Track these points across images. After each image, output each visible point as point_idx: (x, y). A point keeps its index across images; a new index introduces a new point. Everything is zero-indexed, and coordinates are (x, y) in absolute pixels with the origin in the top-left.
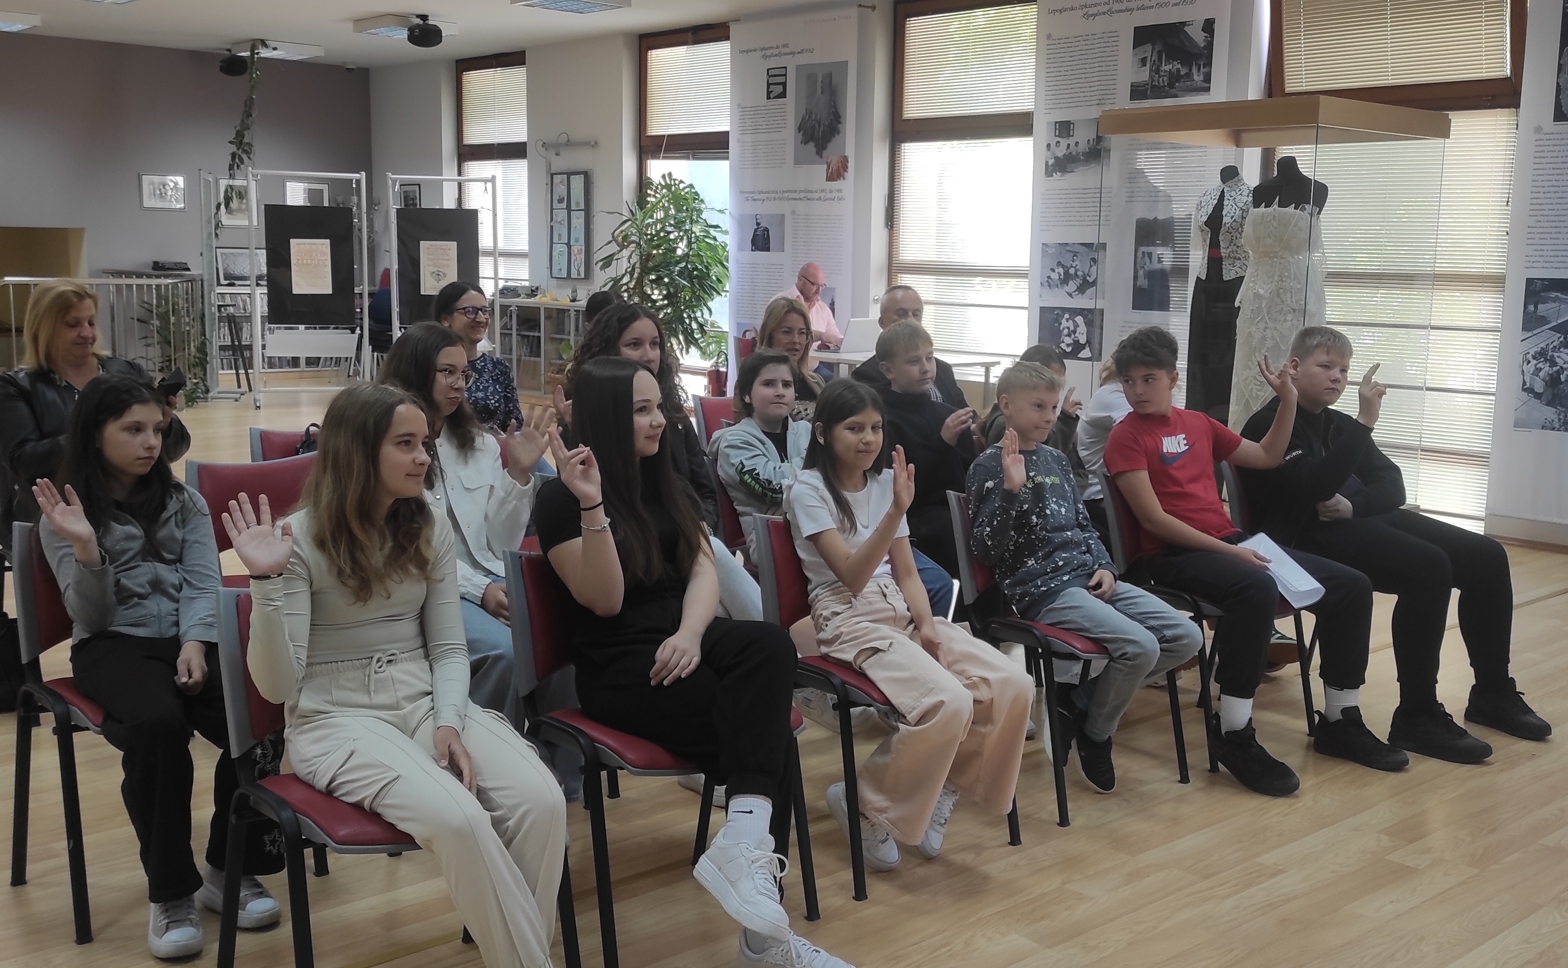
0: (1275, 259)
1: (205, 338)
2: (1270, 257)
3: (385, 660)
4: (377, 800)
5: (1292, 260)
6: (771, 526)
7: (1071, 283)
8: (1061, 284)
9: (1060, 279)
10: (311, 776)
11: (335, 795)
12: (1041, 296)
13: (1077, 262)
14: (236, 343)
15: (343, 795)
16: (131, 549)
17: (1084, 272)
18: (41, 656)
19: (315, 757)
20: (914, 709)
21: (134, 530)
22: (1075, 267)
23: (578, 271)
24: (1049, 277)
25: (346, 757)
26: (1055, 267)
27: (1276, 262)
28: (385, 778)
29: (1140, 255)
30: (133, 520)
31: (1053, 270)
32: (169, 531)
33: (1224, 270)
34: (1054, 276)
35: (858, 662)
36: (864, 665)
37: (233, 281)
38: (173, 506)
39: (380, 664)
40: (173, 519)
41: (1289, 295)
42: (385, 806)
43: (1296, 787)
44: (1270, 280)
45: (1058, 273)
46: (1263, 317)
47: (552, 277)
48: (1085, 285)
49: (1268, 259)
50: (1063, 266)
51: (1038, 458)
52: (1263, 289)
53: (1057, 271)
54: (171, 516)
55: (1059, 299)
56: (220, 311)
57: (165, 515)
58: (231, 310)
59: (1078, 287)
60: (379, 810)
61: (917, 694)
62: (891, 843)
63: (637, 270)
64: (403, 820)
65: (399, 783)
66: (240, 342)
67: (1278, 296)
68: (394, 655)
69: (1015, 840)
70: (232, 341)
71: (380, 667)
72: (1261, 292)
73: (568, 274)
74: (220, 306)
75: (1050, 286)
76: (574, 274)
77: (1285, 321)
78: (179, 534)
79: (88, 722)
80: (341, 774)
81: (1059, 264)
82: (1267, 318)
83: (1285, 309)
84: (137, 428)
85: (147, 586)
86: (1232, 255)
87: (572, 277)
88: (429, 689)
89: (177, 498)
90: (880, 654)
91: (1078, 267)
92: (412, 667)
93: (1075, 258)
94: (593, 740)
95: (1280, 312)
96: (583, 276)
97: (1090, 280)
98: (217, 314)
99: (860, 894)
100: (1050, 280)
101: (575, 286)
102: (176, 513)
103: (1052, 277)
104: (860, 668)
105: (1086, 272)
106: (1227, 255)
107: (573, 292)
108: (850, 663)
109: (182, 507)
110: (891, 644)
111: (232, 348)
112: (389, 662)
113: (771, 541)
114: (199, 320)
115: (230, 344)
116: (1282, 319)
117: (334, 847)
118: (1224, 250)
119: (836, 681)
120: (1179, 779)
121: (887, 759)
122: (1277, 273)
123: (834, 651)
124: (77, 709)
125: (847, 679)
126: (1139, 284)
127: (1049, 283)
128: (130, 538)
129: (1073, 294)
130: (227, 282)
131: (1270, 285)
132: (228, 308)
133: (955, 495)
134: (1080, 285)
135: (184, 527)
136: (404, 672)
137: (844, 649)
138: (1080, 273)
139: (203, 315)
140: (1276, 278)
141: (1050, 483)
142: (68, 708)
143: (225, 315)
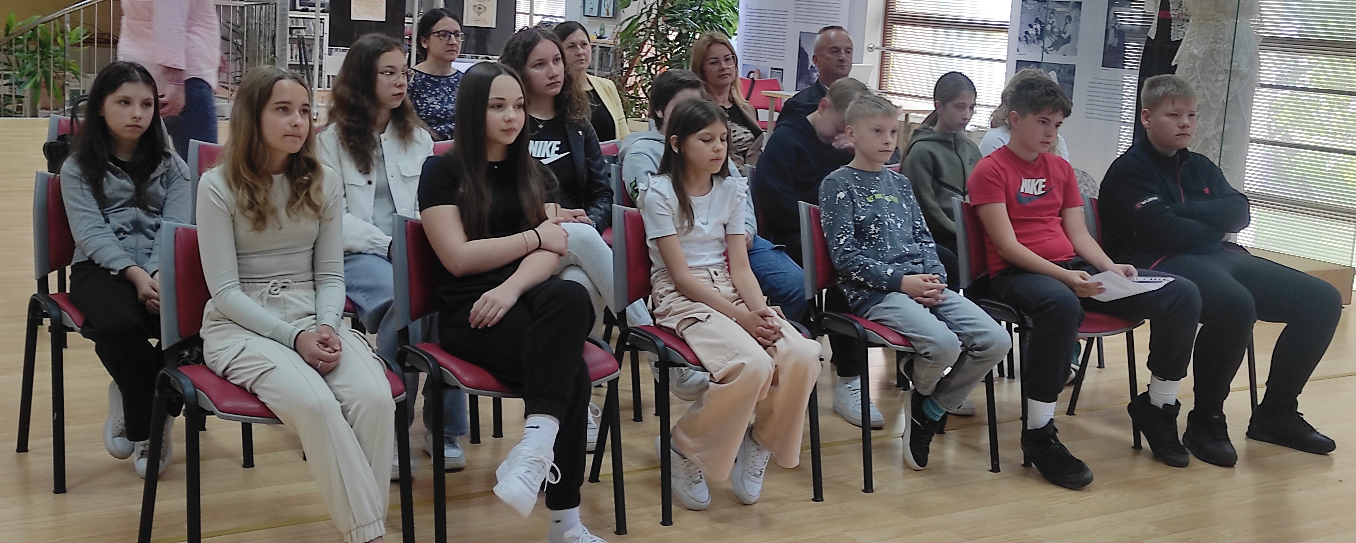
0: (1211, 22)
1: (275, 56)
2: (1206, 20)
3: (280, 285)
4: (257, 383)
5: (1227, 23)
6: (626, 216)
7: (1047, 39)
8: (1038, 39)
9: (1037, 34)
10: (214, 364)
11: (228, 379)
12: (1018, 51)
13: (1054, 20)
14: (304, 63)
15: (233, 379)
16: (123, 199)
17: (1059, 29)
18: (49, 275)
19: (219, 350)
20: (721, 368)
21: (127, 183)
22: (1051, 24)
23: (608, 10)
24: (1027, 33)
25: (239, 351)
26: (1033, 23)
27: (1211, 24)
28: (266, 367)
29: (1112, 16)
30: (128, 176)
31: (1031, 26)
32: (157, 188)
33: (1172, 31)
34: (1032, 32)
35: (681, 329)
36: (684, 332)
37: (307, 7)
38: (161, 169)
39: (275, 288)
40: (159, 179)
41: (1222, 56)
42: (263, 388)
43: (1089, 481)
44: (1205, 41)
45: (1036, 29)
46: (1196, 77)
47: (585, 16)
48: (1062, 41)
49: (1204, 21)
50: (1040, 23)
51: (882, 179)
52: (1198, 49)
53: (1034, 27)
54: (157, 177)
55: (1032, 53)
56: (291, 33)
57: (153, 176)
58: (303, 33)
59: (1053, 44)
60: (257, 391)
61: (725, 358)
62: (703, 485)
63: (655, 12)
64: (274, 400)
65: (274, 372)
66: (306, 62)
67: (1212, 56)
68: (287, 283)
69: (818, 496)
70: (301, 61)
71: (276, 290)
72: (1196, 52)
73: (598, 14)
74: (291, 29)
75: (1027, 41)
76: (604, 14)
77: (1217, 81)
78: (162, 192)
79: (73, 323)
80: (233, 363)
81: (1037, 20)
82: (1199, 77)
83: (1217, 69)
84: (127, 102)
85: (130, 225)
86: (1181, 17)
87: (602, 15)
88: (313, 310)
89: (165, 164)
90: (699, 323)
91: (1054, 24)
92: (301, 293)
93: (1052, 15)
94: (439, 364)
95: (1212, 72)
96: (611, 15)
97: (1065, 36)
98: (289, 36)
99: (667, 520)
100: (1027, 35)
101: (603, 24)
102: (162, 175)
103: (1030, 33)
104: (682, 334)
105: (1062, 29)
106: (1177, 17)
107: (601, 30)
108: (674, 330)
109: (168, 171)
110: (709, 316)
111: (300, 67)
112: (283, 287)
113: (626, 229)
114: (270, 40)
115: (298, 63)
116: (1214, 78)
117: (220, 415)
118: (1174, 12)
119: (660, 344)
120: (991, 469)
121: (699, 411)
122: (1212, 35)
123: (664, 322)
124: (66, 314)
125: (669, 342)
126: (1109, 42)
127: (1025, 38)
128: (125, 189)
129: (1049, 49)
130: (301, 8)
131: (1204, 46)
132: (301, 30)
133: (805, 205)
134: (1056, 41)
135: (167, 188)
136: (293, 296)
137: (672, 319)
138: (1055, 30)
139: (275, 36)
140: (1211, 40)
141: (889, 201)
142: (61, 314)
143: (296, 37)
